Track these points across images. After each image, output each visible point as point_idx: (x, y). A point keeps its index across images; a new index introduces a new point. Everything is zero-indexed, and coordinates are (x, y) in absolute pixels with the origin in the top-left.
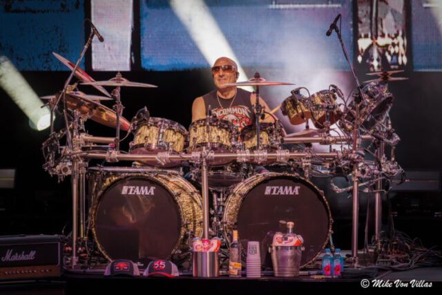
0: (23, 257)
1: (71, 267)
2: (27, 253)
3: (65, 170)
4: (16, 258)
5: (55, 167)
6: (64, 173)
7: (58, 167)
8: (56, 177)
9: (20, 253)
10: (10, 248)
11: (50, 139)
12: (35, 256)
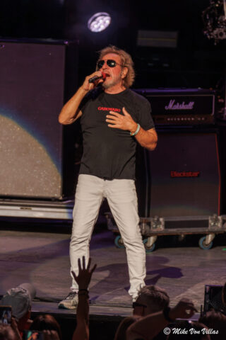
0: (183, 107)
1: (223, 117)
2: (187, 103)
3: (221, 34)
4: (178, 107)
5: (212, 31)
6: (220, 37)
7: (215, 32)
8: (213, 40)
9: (181, 103)
10: (173, 98)
11: (209, 8)
12: (194, 106)
